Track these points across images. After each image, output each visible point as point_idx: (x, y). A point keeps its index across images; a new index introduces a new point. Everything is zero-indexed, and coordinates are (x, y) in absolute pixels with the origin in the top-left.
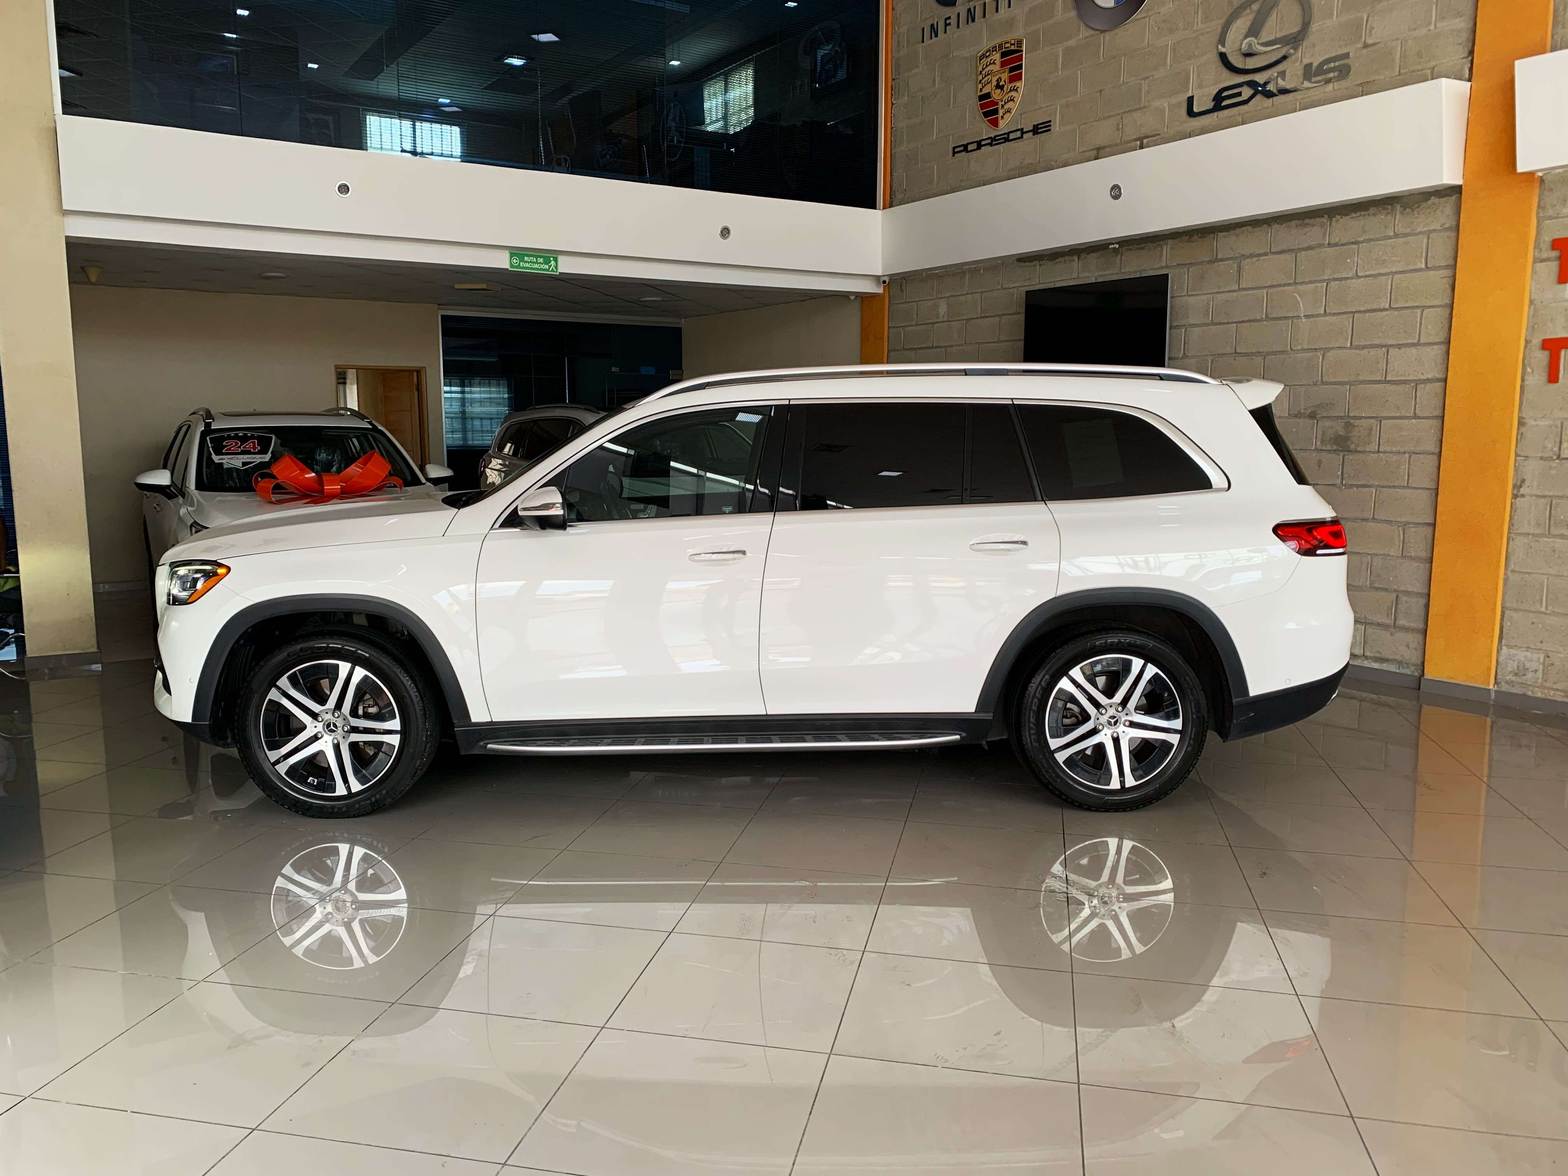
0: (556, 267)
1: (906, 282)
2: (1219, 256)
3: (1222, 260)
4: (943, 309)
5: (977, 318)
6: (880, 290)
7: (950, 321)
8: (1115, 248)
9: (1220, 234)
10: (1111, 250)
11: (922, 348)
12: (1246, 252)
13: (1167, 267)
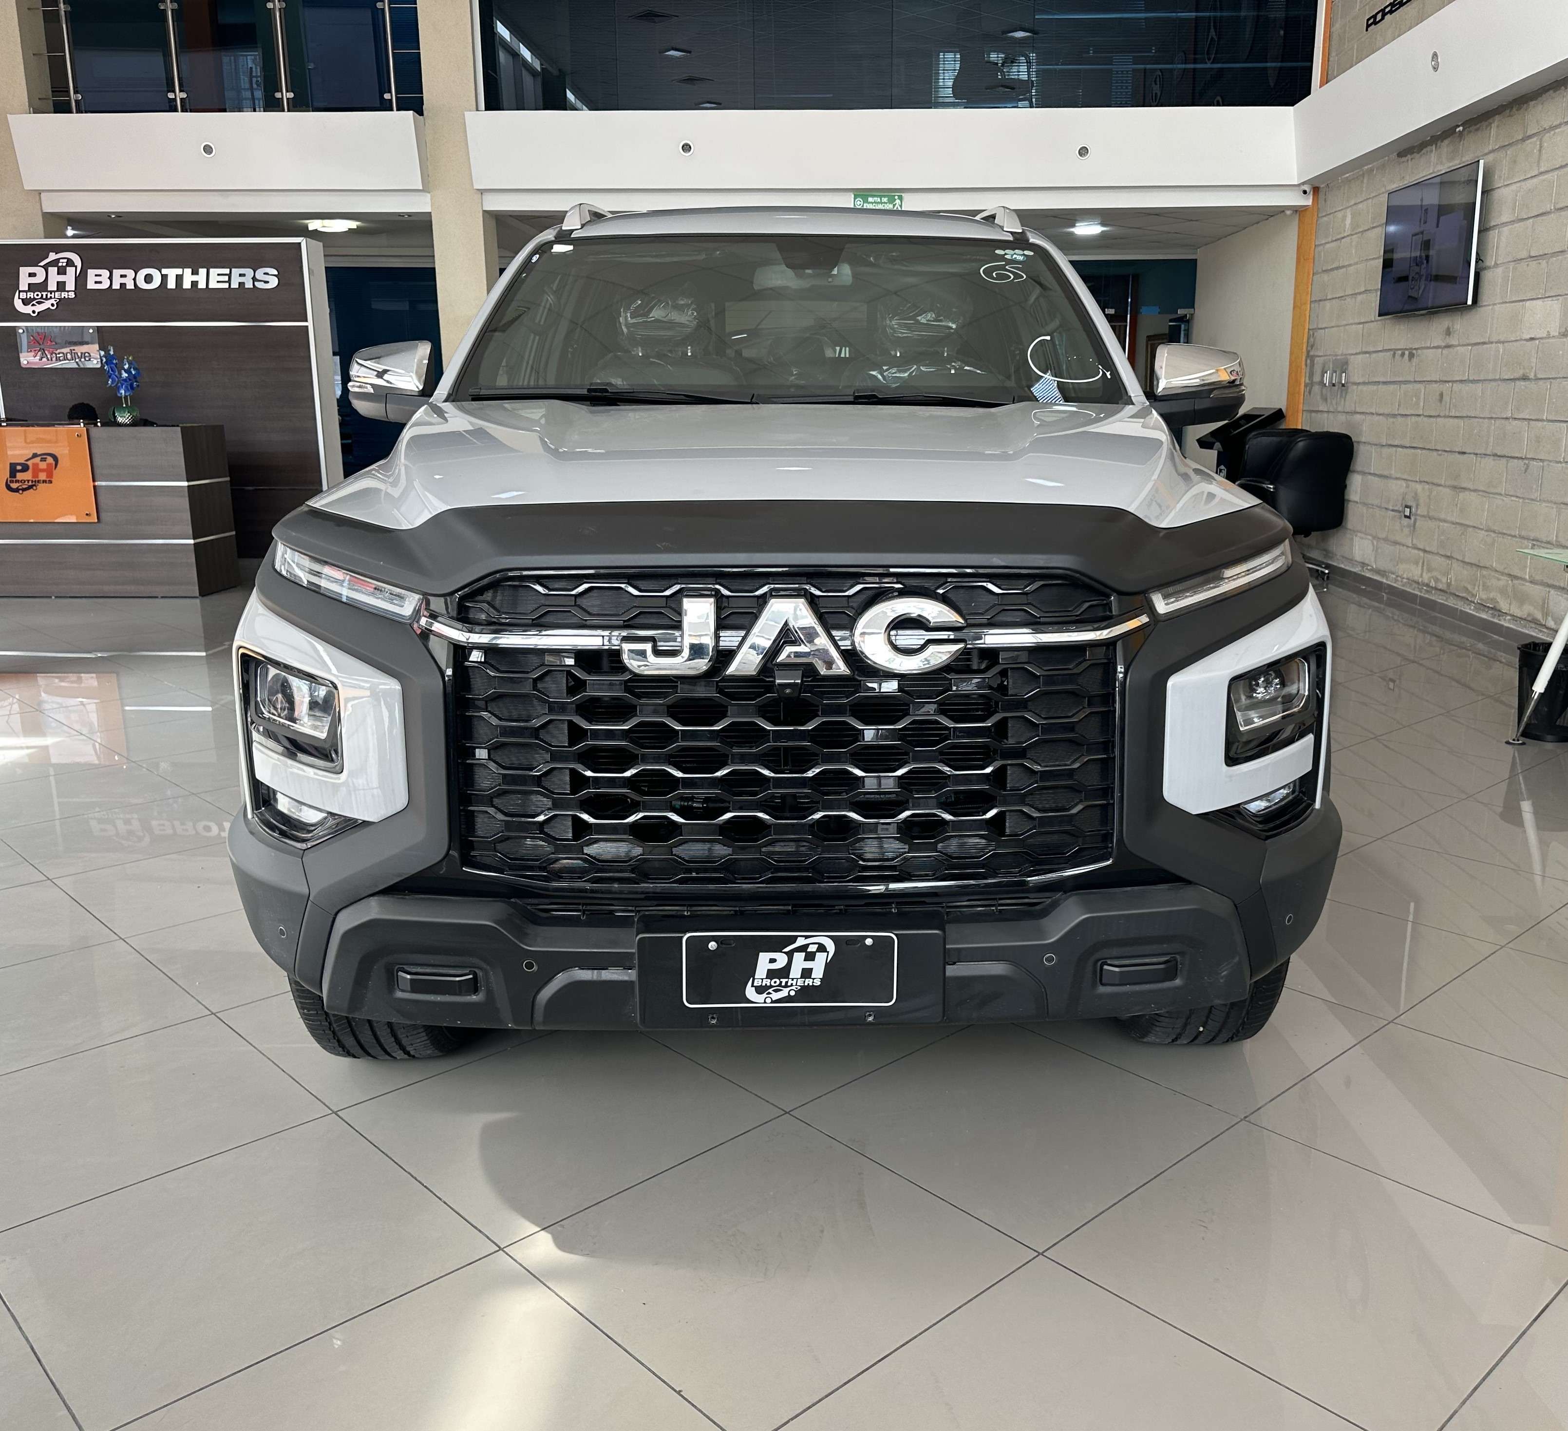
1: (1329, 190)
2: (1528, 134)
3: (1530, 137)
4: (1348, 221)
5: (1368, 229)
7: (1352, 235)
8: (1459, 131)
9: (1531, 103)
10: (1457, 135)
11: (1332, 270)
12: (1546, 126)
13: (1493, 151)
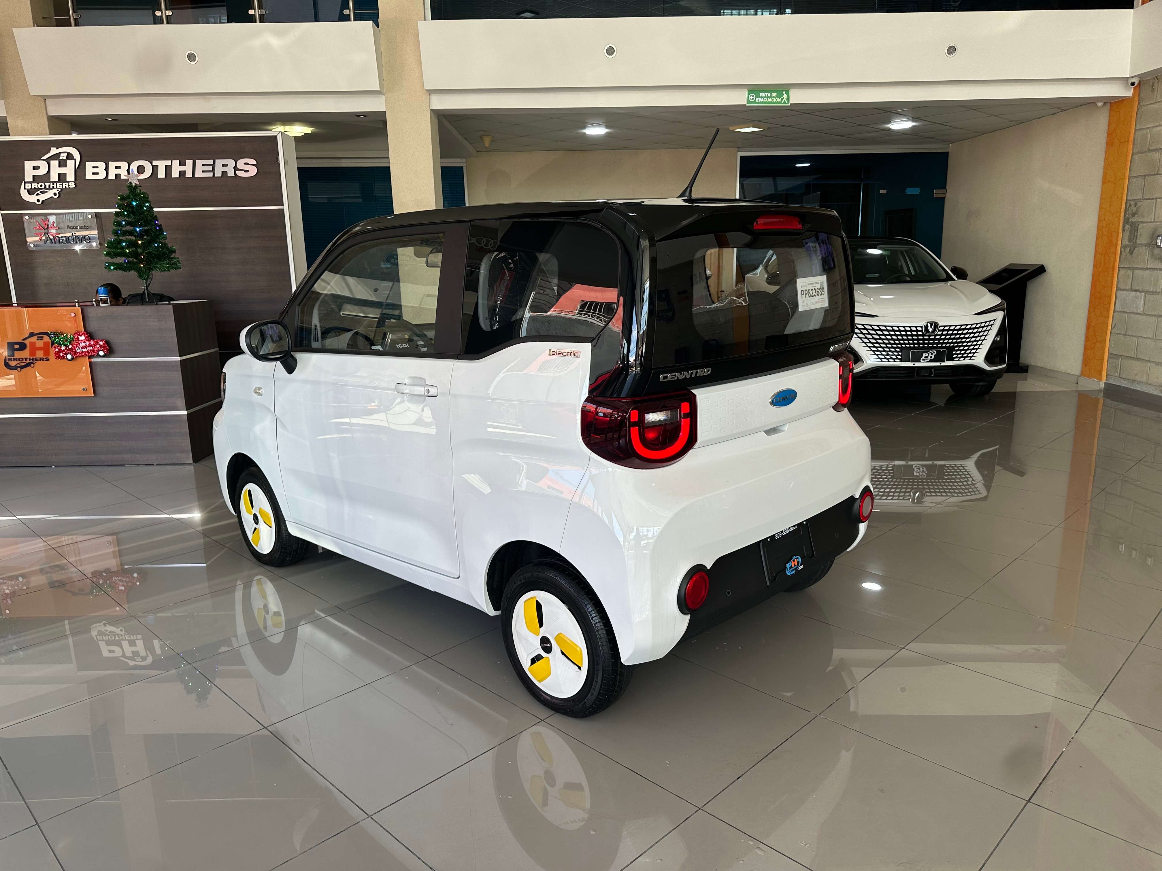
0: (788, 100)
1: (1158, 82)
6: (1129, 93)
